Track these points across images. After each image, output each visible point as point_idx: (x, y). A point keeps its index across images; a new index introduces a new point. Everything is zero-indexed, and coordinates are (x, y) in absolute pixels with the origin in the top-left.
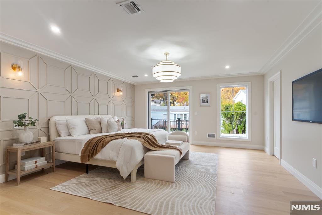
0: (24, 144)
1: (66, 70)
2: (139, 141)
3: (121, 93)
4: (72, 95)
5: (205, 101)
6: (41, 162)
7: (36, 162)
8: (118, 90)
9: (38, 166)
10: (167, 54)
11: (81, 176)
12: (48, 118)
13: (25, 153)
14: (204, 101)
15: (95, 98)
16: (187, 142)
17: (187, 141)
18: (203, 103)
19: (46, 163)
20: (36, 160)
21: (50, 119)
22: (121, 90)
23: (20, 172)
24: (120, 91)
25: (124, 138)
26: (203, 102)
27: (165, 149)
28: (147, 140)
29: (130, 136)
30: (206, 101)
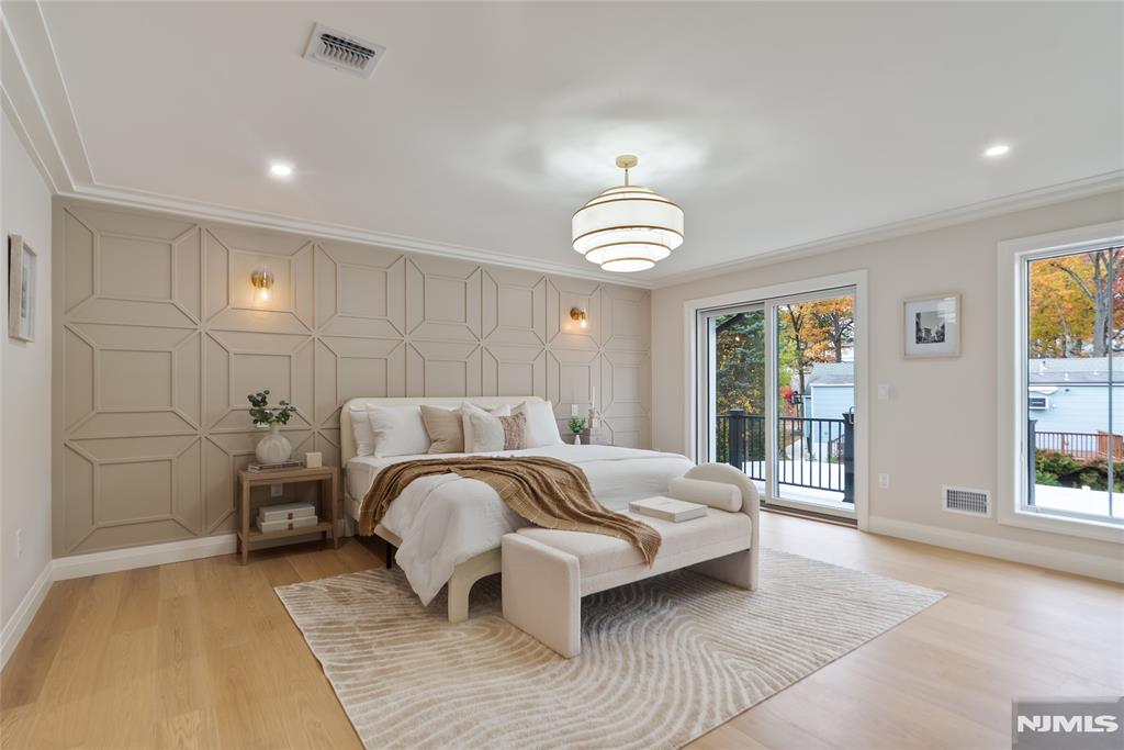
0: (261, 468)
1: (389, 271)
2: (493, 487)
3: (583, 324)
4: (407, 339)
5: (928, 331)
6: (304, 516)
7: (290, 516)
8: (575, 314)
9: (294, 526)
10: (627, 163)
11: (369, 571)
12: (339, 406)
13: (281, 489)
14: (923, 335)
15: (483, 343)
16: (742, 510)
17: (738, 507)
18: (921, 345)
19: (316, 522)
20: (289, 511)
21: (341, 408)
22: (582, 313)
23: (248, 536)
24: (580, 318)
25: (449, 471)
26: (919, 340)
27: (591, 527)
28: (532, 489)
29: (476, 469)
30: (933, 334)
